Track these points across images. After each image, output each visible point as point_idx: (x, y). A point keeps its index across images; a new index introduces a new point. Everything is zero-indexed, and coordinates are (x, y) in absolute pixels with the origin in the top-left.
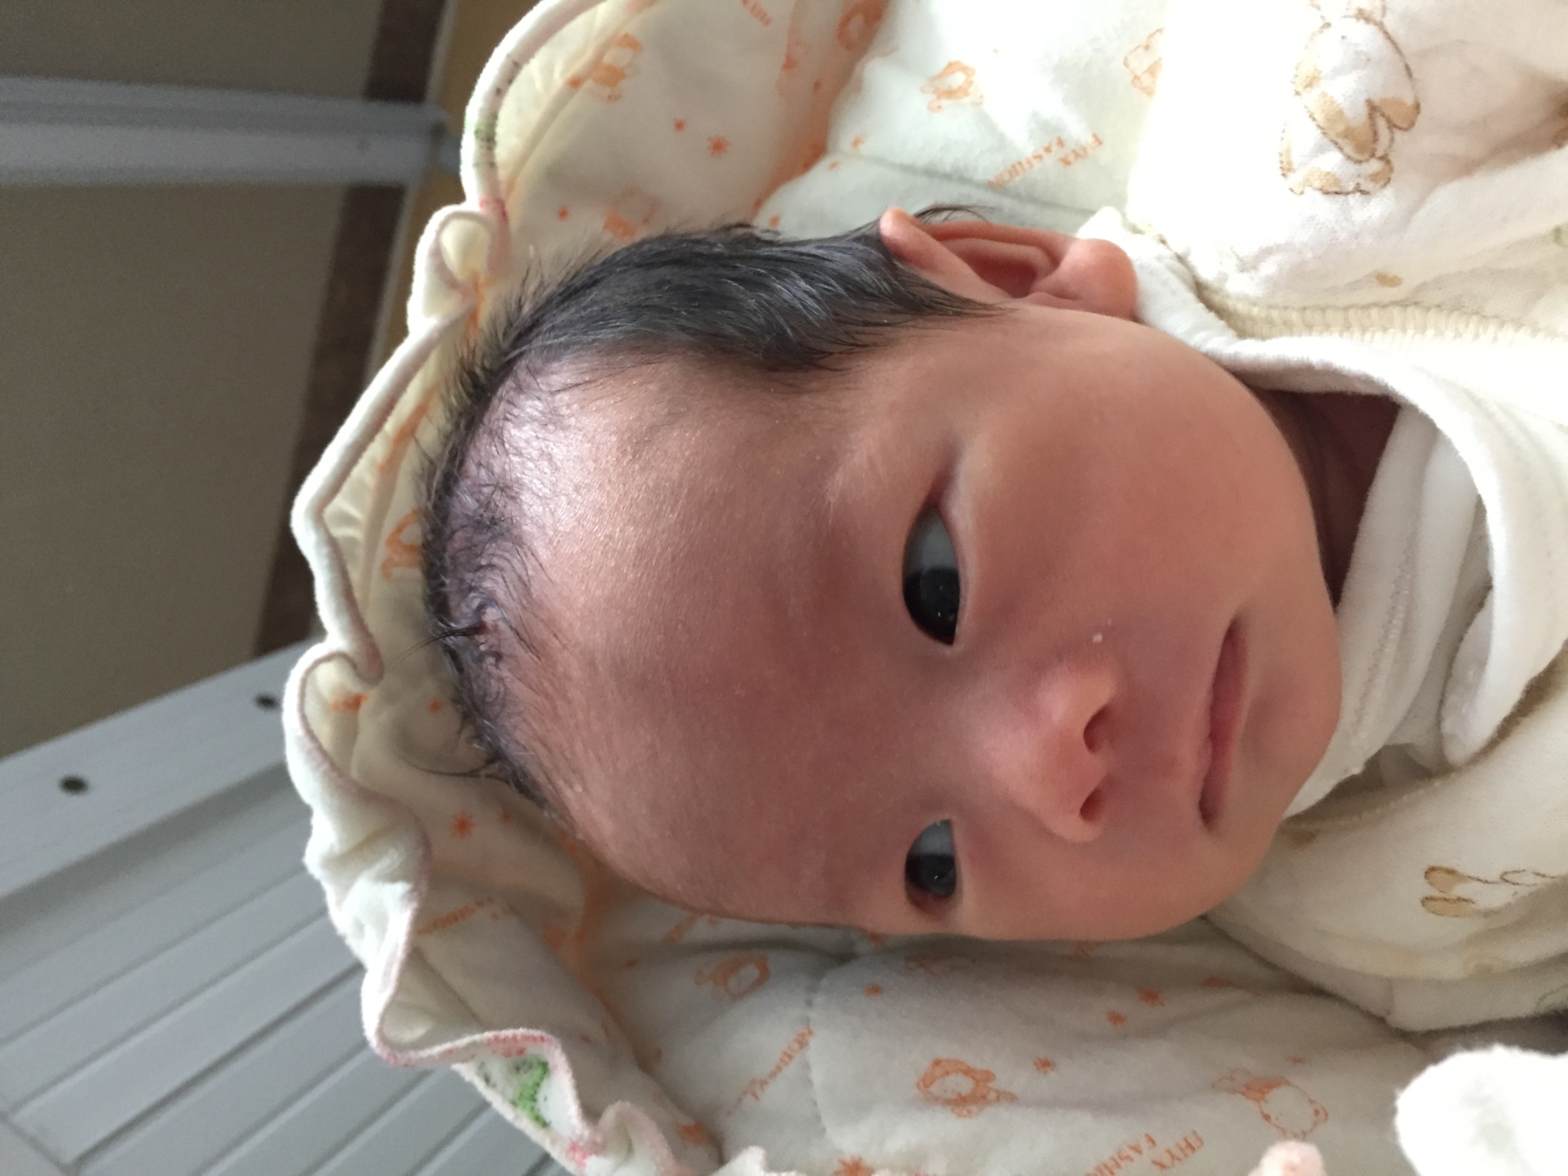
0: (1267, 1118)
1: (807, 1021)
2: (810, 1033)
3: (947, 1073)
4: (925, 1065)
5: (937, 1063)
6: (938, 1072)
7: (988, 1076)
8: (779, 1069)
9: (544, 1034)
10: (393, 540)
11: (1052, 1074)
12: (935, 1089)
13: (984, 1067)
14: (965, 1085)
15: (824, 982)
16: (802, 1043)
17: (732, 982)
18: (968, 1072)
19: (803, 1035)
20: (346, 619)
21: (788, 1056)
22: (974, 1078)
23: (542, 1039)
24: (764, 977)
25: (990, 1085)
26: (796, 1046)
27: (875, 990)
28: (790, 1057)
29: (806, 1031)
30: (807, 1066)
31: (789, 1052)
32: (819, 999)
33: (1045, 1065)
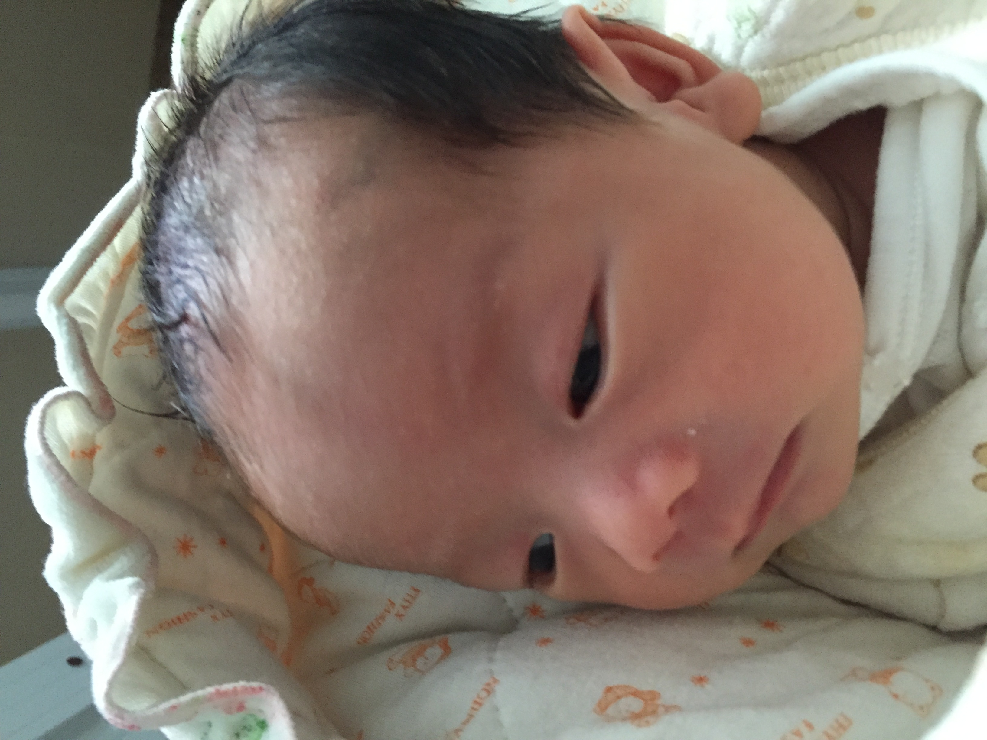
0: (896, 696)
1: (491, 672)
2: (496, 681)
3: (619, 697)
4: (598, 693)
5: (609, 690)
6: (611, 696)
7: (654, 695)
8: (471, 716)
9: (263, 685)
10: (123, 327)
11: (708, 687)
12: (611, 711)
13: (650, 688)
14: (636, 705)
15: (501, 643)
16: (489, 690)
17: (420, 662)
18: (636, 694)
19: (488, 684)
20: (82, 371)
21: (478, 703)
22: (643, 699)
23: (261, 689)
24: (447, 651)
25: (659, 702)
26: (484, 694)
27: (545, 641)
28: (480, 704)
29: (491, 681)
30: (496, 709)
31: (478, 700)
32: (498, 655)
33: (700, 680)
